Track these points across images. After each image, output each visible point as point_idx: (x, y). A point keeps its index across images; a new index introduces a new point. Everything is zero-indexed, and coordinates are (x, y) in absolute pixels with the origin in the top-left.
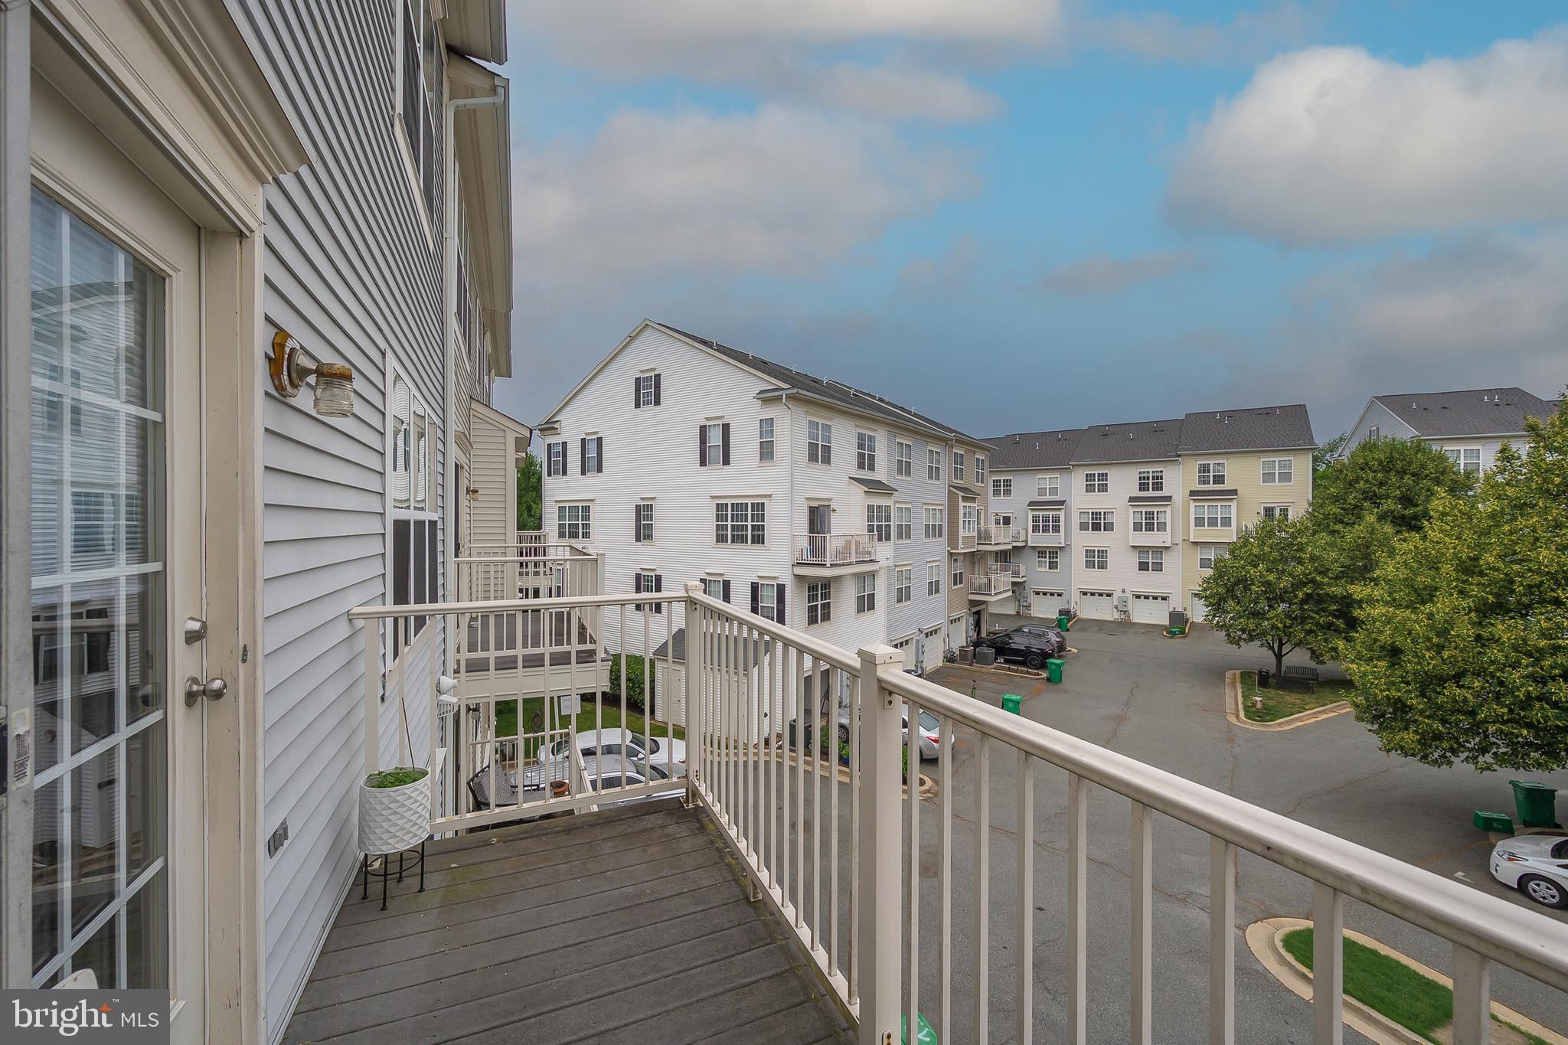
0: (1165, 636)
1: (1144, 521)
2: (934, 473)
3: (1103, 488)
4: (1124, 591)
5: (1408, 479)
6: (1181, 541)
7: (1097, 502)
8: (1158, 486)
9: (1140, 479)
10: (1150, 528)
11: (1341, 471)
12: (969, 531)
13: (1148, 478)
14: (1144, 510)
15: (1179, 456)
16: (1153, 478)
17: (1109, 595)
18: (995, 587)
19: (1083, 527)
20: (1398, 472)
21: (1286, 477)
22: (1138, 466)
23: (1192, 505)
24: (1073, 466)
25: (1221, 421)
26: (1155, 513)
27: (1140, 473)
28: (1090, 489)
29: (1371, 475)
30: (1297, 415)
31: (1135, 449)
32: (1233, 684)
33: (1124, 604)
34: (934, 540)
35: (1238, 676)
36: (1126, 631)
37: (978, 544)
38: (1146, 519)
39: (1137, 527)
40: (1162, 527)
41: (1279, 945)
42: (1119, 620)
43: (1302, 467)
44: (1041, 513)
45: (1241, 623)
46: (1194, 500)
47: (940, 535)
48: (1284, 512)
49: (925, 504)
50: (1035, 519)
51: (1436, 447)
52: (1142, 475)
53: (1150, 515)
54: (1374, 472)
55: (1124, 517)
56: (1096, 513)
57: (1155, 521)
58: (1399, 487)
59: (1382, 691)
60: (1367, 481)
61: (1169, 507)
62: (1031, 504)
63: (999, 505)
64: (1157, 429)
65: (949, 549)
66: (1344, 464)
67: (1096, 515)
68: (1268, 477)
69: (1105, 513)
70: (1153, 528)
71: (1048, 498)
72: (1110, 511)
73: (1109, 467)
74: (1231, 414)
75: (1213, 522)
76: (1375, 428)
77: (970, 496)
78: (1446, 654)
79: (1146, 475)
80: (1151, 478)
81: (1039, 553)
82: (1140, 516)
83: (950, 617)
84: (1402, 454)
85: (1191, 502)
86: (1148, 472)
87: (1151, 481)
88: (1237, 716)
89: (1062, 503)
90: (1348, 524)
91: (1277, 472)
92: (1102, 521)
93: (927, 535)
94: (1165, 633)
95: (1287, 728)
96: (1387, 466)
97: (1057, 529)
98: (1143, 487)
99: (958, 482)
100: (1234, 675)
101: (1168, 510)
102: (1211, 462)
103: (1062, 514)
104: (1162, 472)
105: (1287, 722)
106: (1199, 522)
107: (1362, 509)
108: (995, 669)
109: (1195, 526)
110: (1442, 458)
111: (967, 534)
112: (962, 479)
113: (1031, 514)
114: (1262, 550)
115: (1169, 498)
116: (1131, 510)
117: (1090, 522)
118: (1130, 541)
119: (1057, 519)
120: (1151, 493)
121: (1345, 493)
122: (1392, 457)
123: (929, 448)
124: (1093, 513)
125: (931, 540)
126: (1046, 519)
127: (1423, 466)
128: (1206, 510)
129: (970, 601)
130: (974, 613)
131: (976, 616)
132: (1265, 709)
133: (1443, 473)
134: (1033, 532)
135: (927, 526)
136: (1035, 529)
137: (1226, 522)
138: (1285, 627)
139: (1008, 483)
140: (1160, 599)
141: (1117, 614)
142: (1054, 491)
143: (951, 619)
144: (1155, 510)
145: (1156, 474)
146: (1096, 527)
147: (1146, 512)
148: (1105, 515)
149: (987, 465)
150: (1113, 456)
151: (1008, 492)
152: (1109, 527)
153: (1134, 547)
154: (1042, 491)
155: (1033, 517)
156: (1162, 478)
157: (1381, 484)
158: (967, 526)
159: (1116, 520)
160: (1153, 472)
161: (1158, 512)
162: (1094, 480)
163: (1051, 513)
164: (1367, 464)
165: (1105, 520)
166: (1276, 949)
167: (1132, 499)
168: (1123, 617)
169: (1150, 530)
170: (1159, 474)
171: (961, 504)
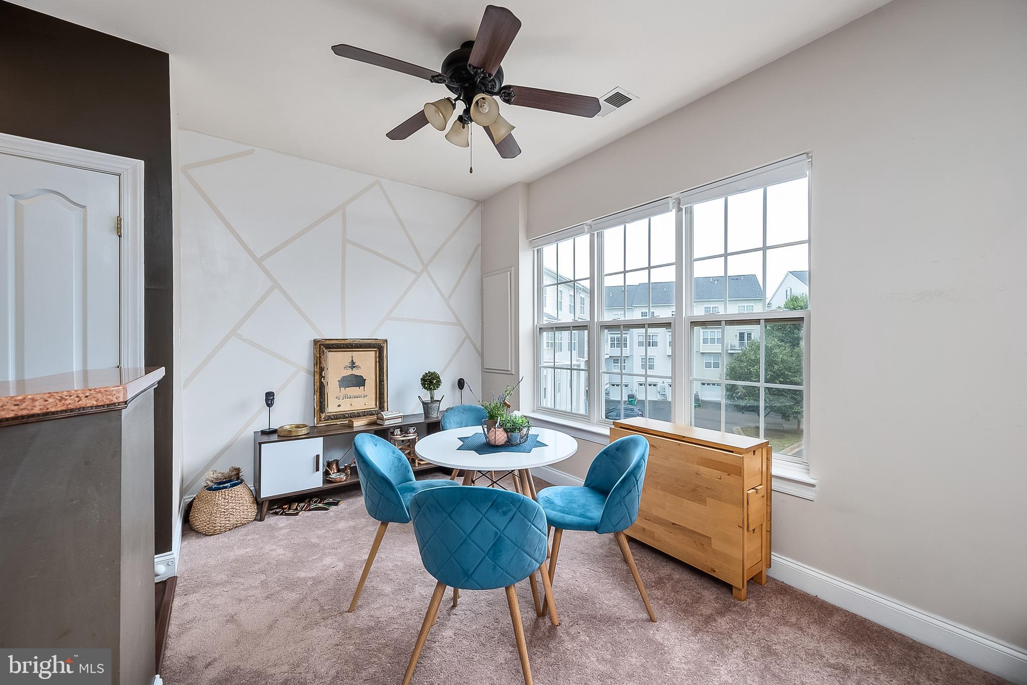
6: (696, 352)
17: (655, 385)
19: (640, 344)
24: (635, 307)
25: (713, 283)
30: (753, 280)
42: (661, 400)
44: (615, 335)
48: (749, 335)
56: (648, 335)
69: (653, 335)
74: (718, 279)
81: (614, 360)
102: (711, 305)
136: (612, 345)
137: (720, 341)
141: (659, 396)
146: (647, 344)
152: (655, 344)
153: (669, 356)
155: (611, 338)
165: (652, 340)
168: (665, 398)
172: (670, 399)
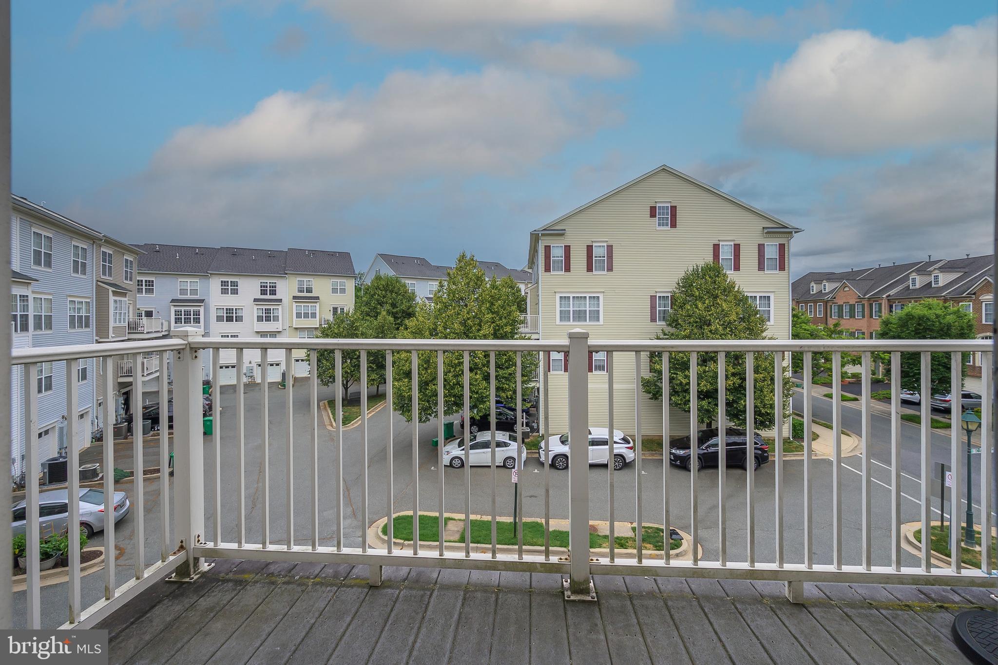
0: (279, 388)
1: (264, 315)
2: (79, 267)
3: (235, 292)
4: (250, 363)
5: (394, 295)
6: (288, 327)
7: (230, 301)
8: (273, 292)
9: (261, 287)
10: (268, 319)
11: (368, 289)
12: (120, 322)
13: (267, 287)
14: (264, 307)
15: (286, 274)
16: (270, 287)
18: (147, 369)
19: (219, 319)
20: (390, 291)
21: (343, 291)
22: (260, 278)
23: (295, 305)
24: (210, 274)
25: (309, 256)
26: (272, 310)
27: (261, 283)
28: (224, 291)
29: (380, 292)
30: (345, 257)
31: (257, 267)
32: (325, 408)
33: (251, 371)
34: (80, 330)
35: (327, 404)
36: (253, 390)
37: (128, 333)
38: (265, 314)
39: (260, 319)
40: (276, 319)
41: (381, 534)
42: (247, 383)
43: (350, 285)
44: (183, 309)
45: (330, 372)
46: (296, 302)
47: (87, 326)
48: (342, 309)
49: (70, 296)
50: (178, 313)
51: (403, 281)
52: (263, 284)
53: (268, 311)
54: (381, 291)
55: (251, 312)
56: (230, 309)
57: (272, 315)
58: (391, 299)
59: (407, 393)
60: (378, 295)
61: (280, 306)
62: (173, 301)
63: (145, 301)
64: (271, 255)
65: (97, 338)
66: (369, 286)
67: (229, 311)
68: (334, 291)
69: (236, 309)
70: (270, 319)
71: (189, 296)
72: (240, 308)
73: (240, 277)
74: (314, 252)
75: (306, 315)
76: (378, 269)
77: (120, 292)
78: (429, 371)
79: (265, 284)
80: (268, 287)
82: (261, 311)
83: (98, 400)
84: (391, 283)
85: (294, 303)
86: (267, 283)
87: (268, 289)
88: (332, 426)
89: (202, 301)
90: (371, 316)
91: (339, 288)
92: (234, 315)
93: (72, 325)
94: (280, 386)
95: (356, 425)
96: (386, 288)
97: (197, 321)
98: (263, 292)
99: (107, 278)
100: (324, 403)
101: (280, 308)
103: (202, 310)
104: (275, 283)
105: (356, 422)
106: (299, 315)
107: (377, 309)
108: (152, 436)
109: (297, 318)
110: (404, 286)
111: (118, 325)
112: (110, 275)
113: (173, 309)
114: (340, 330)
115: (280, 300)
116: (256, 307)
117: (225, 315)
118: (255, 328)
119: (197, 313)
120: (268, 297)
121: (370, 300)
122: (388, 284)
123: (73, 243)
124: (227, 309)
125: (77, 330)
126: (187, 313)
127: (399, 289)
128: (303, 307)
129: (119, 383)
130: (124, 394)
131: (125, 396)
132: (345, 418)
133: (405, 293)
134: (176, 323)
135: (72, 318)
136: (178, 320)
137: (314, 315)
138: (351, 371)
139: (150, 283)
140: (275, 365)
141: (246, 378)
142: (194, 292)
143: (99, 402)
144: (272, 307)
145: (271, 285)
146: (230, 319)
147: (265, 309)
148: (236, 310)
149: (135, 266)
150: (242, 270)
151: (150, 291)
152: (239, 319)
153: (257, 332)
154: (183, 291)
155: (176, 312)
156: (275, 287)
157: (384, 297)
158: (118, 317)
159: (245, 314)
160: (270, 283)
161: (273, 309)
162: (228, 286)
163: (192, 309)
164: (378, 287)
165: (236, 314)
166: (380, 537)
167: (255, 300)
168: (250, 380)
169: (268, 321)
170: (274, 285)
171: (112, 298)
172: (259, 381)
